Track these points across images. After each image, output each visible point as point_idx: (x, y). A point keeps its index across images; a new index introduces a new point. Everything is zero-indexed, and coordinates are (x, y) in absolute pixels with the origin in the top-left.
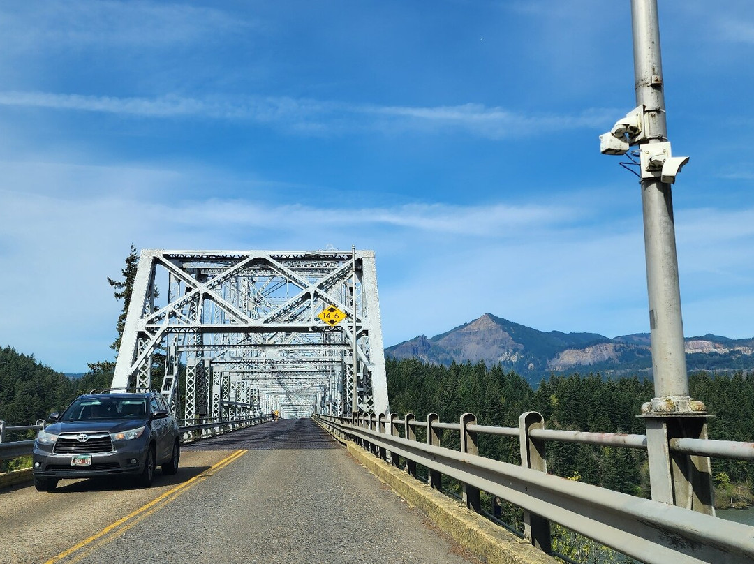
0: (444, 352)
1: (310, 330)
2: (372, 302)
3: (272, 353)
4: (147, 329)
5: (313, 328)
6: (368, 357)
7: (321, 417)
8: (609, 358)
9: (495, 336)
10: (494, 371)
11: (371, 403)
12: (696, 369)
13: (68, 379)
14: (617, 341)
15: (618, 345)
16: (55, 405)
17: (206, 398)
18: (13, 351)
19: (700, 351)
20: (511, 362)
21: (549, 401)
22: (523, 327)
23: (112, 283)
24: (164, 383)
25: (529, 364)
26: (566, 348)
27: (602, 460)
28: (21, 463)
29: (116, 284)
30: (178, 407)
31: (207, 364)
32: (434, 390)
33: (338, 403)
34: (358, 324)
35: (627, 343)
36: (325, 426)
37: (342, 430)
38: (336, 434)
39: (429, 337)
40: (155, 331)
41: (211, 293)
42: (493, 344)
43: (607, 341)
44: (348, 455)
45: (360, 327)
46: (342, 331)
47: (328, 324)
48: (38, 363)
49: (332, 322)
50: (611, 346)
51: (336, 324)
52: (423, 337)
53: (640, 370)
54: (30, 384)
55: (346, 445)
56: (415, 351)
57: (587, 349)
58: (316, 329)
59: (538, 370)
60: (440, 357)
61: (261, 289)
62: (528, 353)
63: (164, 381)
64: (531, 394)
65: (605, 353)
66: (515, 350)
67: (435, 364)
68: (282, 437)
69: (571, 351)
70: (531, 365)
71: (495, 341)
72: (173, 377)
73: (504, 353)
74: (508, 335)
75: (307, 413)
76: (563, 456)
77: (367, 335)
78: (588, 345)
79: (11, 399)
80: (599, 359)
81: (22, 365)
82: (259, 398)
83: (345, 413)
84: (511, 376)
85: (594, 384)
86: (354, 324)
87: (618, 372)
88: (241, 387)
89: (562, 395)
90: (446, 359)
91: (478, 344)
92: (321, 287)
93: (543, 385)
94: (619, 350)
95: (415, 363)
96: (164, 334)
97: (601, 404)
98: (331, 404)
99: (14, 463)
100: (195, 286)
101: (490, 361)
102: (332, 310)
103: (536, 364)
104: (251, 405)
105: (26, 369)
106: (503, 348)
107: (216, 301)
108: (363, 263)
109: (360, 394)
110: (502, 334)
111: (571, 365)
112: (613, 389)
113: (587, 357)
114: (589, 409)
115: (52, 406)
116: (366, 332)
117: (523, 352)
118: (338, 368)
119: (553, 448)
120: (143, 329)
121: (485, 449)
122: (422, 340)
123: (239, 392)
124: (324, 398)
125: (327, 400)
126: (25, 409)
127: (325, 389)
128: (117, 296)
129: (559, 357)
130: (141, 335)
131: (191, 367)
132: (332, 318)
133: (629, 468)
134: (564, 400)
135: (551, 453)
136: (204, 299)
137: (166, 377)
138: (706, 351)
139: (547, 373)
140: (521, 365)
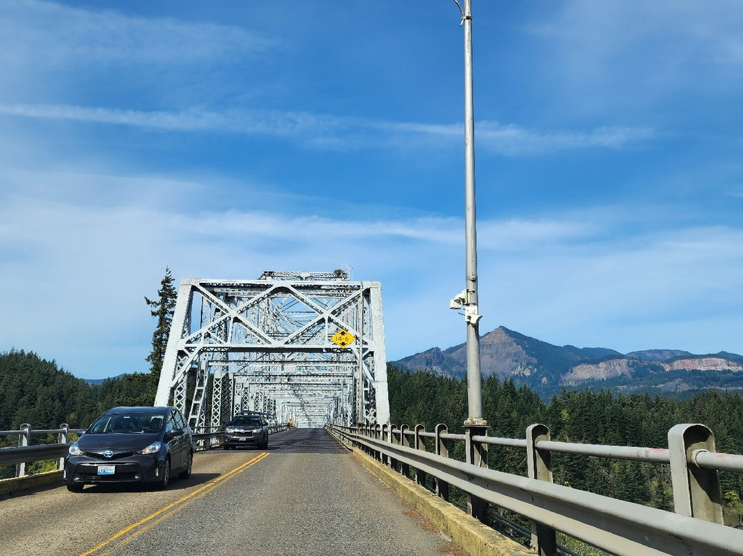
0: (458, 364)
1: (324, 351)
2: (378, 327)
3: (290, 368)
4: (186, 348)
5: (326, 349)
6: (373, 375)
7: (333, 427)
8: (623, 374)
9: (508, 349)
10: (505, 384)
11: (375, 415)
12: (710, 387)
13: (87, 384)
14: (630, 357)
15: (631, 361)
16: (75, 410)
17: (229, 407)
18: (36, 357)
19: (713, 368)
20: (524, 375)
21: (560, 416)
22: (537, 341)
23: (148, 302)
24: (195, 394)
25: (542, 378)
26: (579, 363)
27: (611, 476)
28: (41, 467)
29: (152, 303)
30: (206, 415)
31: (231, 377)
32: (446, 403)
33: (349, 414)
34: (365, 346)
35: (640, 358)
36: (337, 435)
37: (351, 438)
38: (346, 442)
39: (443, 349)
40: (193, 350)
41: (240, 317)
42: (506, 358)
43: (621, 356)
44: (354, 459)
45: (367, 349)
46: (351, 352)
47: (339, 346)
48: (59, 369)
49: (343, 344)
50: (624, 362)
51: (346, 347)
52: (437, 349)
53: (653, 386)
54: (51, 389)
55: (352, 451)
56: (429, 363)
57: (600, 364)
58: (329, 350)
59: (551, 384)
60: (454, 369)
61: (279, 305)
62: (541, 367)
63: (196, 391)
64: (542, 408)
65: (618, 368)
66: (528, 364)
67: (449, 377)
68: (298, 444)
69: (585, 366)
70: (544, 380)
71: (508, 355)
72: (204, 388)
73: (517, 366)
74: (521, 349)
75: (320, 422)
76: (573, 471)
77: (372, 356)
78: (602, 360)
79: (32, 404)
80: (613, 374)
81: (44, 371)
82: (275, 408)
83: (355, 423)
84: (524, 390)
85: (605, 400)
86: (362, 346)
87: (631, 388)
88: (260, 397)
89: (573, 410)
90: (459, 372)
91: (491, 357)
92: (334, 313)
93: (554, 400)
94: (633, 366)
95: (428, 375)
96: (200, 352)
97: (613, 420)
98: (342, 415)
99: (33, 467)
100: (227, 312)
101: (504, 374)
102: (343, 333)
103: (549, 379)
104: (269, 414)
105: (48, 375)
106: (517, 361)
107: (244, 324)
108: (371, 293)
109: (368, 407)
110: (516, 348)
111: (583, 380)
112: (624, 405)
113: (600, 372)
114: (600, 425)
115: (72, 412)
116: (372, 353)
117: (536, 366)
118: (349, 382)
119: (564, 463)
120: (183, 348)
121: (496, 463)
122: (435, 352)
123: (257, 401)
124: (336, 410)
125: (340, 411)
126: (46, 413)
127: (337, 400)
128: (153, 314)
129: (572, 372)
130: (181, 353)
131: (218, 380)
132: (343, 341)
133: (639, 484)
134: (574, 415)
135: (561, 467)
136: (234, 322)
137: (197, 388)
138: (719, 368)
139: (559, 388)
140: (535, 378)
